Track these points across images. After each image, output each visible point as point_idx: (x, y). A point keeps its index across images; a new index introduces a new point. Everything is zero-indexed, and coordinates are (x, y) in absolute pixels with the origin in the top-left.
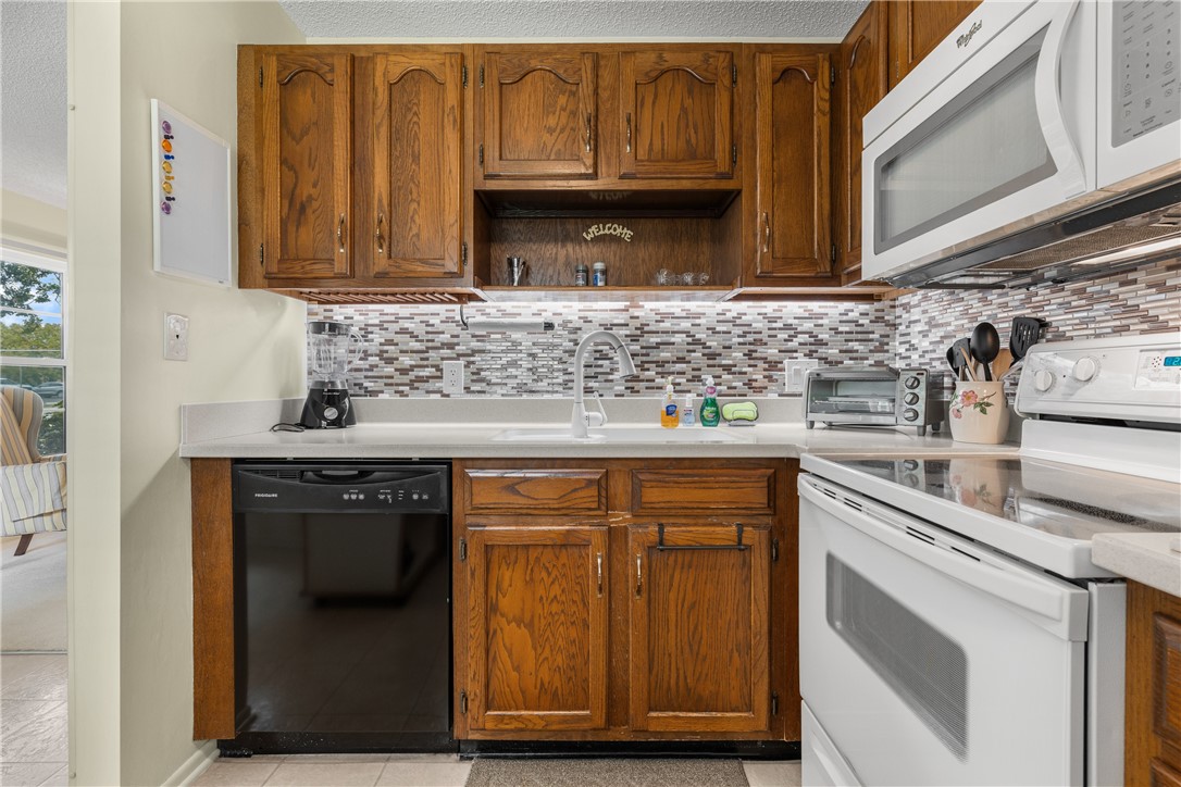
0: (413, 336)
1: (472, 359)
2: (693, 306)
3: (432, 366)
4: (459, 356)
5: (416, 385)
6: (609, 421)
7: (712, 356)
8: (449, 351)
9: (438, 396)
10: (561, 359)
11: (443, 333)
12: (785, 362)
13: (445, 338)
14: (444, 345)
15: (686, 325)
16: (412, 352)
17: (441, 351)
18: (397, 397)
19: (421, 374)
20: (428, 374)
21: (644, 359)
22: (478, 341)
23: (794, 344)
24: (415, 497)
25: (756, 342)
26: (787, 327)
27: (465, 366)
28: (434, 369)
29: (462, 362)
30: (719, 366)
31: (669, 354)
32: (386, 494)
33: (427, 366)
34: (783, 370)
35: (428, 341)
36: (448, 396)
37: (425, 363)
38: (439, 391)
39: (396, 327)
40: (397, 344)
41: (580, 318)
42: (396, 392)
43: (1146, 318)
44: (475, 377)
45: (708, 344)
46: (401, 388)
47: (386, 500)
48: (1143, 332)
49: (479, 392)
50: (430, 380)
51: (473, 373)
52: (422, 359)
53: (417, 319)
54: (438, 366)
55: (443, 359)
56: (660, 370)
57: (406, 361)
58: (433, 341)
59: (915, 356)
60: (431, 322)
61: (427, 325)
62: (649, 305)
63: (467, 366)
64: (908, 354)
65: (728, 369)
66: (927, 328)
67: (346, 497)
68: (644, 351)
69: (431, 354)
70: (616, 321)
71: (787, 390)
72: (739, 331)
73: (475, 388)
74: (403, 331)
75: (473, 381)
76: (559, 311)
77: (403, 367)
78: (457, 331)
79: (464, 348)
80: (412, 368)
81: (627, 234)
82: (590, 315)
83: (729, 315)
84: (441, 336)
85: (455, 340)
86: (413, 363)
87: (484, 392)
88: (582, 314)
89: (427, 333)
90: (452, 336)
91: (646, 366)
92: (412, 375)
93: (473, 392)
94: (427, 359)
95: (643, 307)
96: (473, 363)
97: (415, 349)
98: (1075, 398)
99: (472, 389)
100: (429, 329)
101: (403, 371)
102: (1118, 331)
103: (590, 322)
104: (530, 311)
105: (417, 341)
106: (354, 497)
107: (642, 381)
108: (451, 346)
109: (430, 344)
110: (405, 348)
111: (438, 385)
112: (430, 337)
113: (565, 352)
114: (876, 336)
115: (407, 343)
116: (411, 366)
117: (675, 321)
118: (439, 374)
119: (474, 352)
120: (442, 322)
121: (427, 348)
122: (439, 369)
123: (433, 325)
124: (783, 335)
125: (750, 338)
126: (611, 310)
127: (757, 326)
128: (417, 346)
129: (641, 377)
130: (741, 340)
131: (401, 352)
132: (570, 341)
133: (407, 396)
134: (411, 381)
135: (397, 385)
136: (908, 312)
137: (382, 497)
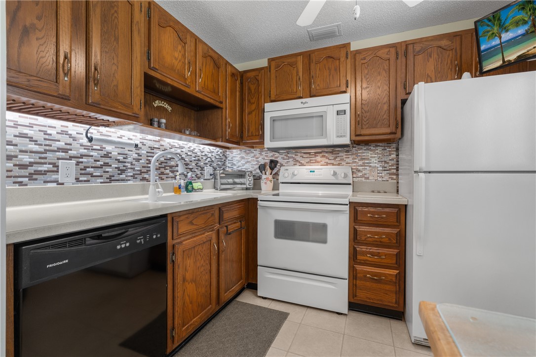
0: (31, 139)
1: (81, 160)
2: (181, 143)
3: (50, 164)
4: (71, 158)
5: (35, 176)
6: (164, 193)
7: (187, 164)
8: (64, 154)
9: (54, 185)
10: (132, 163)
11: (59, 141)
12: (205, 167)
13: (61, 144)
14: (59, 150)
15: (179, 151)
16: (31, 152)
17: (57, 153)
18: (17, 186)
19: (40, 169)
20: (46, 169)
21: (165, 164)
22: (85, 149)
23: (207, 161)
24: (154, 237)
25: (199, 160)
26: (206, 155)
27: (76, 165)
28: (51, 166)
29: (74, 162)
30: (189, 168)
31: (174, 163)
32: (140, 239)
33: (45, 163)
34: (204, 171)
35: (46, 145)
36: (63, 184)
37: (43, 161)
38: (56, 182)
39: (16, 132)
40: (16, 145)
41: (140, 142)
42: (14, 183)
43: (300, 163)
44: (83, 172)
45: (186, 159)
46: (20, 180)
47: (141, 242)
48: (299, 165)
49: (85, 181)
50: (48, 173)
51: (81, 169)
52: (40, 158)
53: (36, 128)
54: (55, 164)
55: (58, 159)
56: (171, 169)
57: (26, 159)
58: (51, 146)
59: (235, 167)
60: (49, 132)
61: (45, 134)
62: (167, 140)
63: (78, 163)
64: (232, 166)
65: (191, 169)
66: (240, 159)
67: (119, 247)
68: (165, 161)
69: (49, 155)
70: (155, 146)
71: (206, 178)
72: (193, 155)
73: (82, 178)
74: (22, 136)
75: (81, 174)
76: (131, 138)
77: (21, 163)
78: (70, 141)
79: (75, 152)
80: (31, 164)
81: (169, 109)
82: (145, 141)
83: (192, 149)
84: (57, 143)
85: (68, 147)
86: (32, 160)
87: (89, 181)
88: (141, 141)
89: (45, 139)
90: (66, 144)
91: (166, 168)
92: (31, 169)
93: (81, 181)
94: (46, 158)
95: (165, 141)
96: (82, 162)
97: (34, 150)
98: (294, 178)
99: (81, 179)
100: (47, 137)
101: (23, 166)
102: (294, 164)
103: (145, 145)
104: (116, 135)
105: (35, 144)
106: (123, 246)
107: (165, 174)
108: (65, 151)
109: (47, 148)
110: (24, 149)
111: (54, 177)
112: (47, 142)
113: (134, 159)
114: (223, 160)
115: (26, 145)
116: (30, 163)
117: (176, 149)
118: (55, 169)
119: (82, 156)
120: (57, 133)
121: (45, 150)
122: (55, 165)
123: (51, 135)
124: (204, 158)
125: (197, 158)
126: (154, 141)
127: (199, 154)
128: (36, 148)
129: (165, 173)
130: (194, 159)
131: (21, 151)
132: (136, 153)
133: (26, 185)
134: (30, 174)
135: (15, 177)
136: (232, 153)
137: (138, 241)
